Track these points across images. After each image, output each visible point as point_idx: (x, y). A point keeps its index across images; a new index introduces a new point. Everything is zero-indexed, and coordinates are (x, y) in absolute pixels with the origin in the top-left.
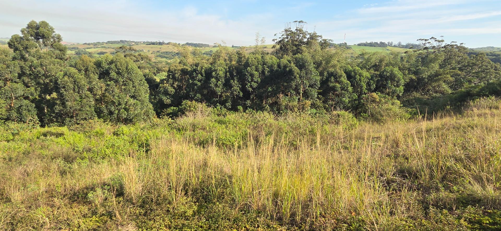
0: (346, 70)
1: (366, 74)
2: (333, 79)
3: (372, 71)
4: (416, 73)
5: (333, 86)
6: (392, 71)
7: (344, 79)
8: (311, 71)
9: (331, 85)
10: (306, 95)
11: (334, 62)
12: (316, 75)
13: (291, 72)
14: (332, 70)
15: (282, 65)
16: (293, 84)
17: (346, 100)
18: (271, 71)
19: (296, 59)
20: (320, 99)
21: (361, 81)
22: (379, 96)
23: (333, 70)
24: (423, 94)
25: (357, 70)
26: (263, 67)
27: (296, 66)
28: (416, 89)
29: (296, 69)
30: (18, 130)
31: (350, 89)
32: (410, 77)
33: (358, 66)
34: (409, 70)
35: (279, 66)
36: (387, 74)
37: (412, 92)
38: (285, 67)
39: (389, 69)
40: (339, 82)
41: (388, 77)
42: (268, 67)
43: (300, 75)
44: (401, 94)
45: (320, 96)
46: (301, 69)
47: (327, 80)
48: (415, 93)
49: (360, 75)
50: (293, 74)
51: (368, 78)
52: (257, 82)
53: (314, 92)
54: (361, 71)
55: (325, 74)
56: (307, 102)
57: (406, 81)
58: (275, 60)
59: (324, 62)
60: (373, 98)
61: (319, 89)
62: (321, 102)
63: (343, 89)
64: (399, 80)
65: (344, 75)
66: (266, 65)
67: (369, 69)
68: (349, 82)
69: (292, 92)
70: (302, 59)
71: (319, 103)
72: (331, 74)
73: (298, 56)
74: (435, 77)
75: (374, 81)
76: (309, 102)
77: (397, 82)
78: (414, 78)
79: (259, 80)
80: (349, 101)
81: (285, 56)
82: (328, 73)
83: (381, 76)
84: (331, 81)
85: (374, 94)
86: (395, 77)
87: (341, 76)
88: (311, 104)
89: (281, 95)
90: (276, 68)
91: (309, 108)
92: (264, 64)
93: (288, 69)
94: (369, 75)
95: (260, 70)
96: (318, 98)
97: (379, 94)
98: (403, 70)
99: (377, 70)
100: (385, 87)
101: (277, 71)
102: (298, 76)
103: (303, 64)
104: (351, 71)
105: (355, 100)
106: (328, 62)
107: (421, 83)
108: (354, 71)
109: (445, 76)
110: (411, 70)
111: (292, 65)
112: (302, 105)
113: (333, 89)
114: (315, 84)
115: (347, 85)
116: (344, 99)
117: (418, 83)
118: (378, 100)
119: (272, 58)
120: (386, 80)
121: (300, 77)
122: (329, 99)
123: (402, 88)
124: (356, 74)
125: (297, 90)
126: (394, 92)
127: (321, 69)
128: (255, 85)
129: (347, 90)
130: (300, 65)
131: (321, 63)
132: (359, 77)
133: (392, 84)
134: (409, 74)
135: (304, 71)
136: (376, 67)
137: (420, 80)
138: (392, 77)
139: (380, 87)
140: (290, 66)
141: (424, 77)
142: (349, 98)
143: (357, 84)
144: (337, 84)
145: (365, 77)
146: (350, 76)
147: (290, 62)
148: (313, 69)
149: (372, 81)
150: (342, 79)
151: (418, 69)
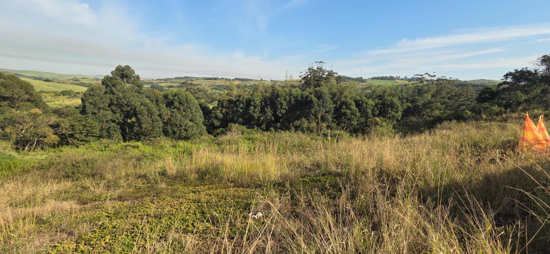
0: (355, 99)
1: (371, 102)
2: (344, 107)
3: (377, 100)
4: (412, 102)
5: (345, 112)
6: (392, 100)
7: (354, 107)
8: (327, 101)
9: (343, 111)
10: (323, 119)
11: (346, 93)
12: (331, 104)
13: (311, 101)
14: (343, 99)
15: (304, 96)
16: (313, 111)
17: (355, 123)
18: (296, 100)
19: (316, 91)
20: (334, 122)
21: (367, 108)
22: (381, 120)
23: (345, 99)
24: (419, 118)
25: (365, 100)
26: (290, 98)
27: (315, 97)
28: (413, 114)
29: (315, 99)
30: (108, 144)
31: (358, 114)
32: (408, 105)
33: (365, 97)
34: (407, 99)
35: (302, 96)
36: (388, 103)
37: (410, 116)
38: (307, 97)
39: (389, 98)
40: (349, 109)
41: (389, 105)
42: (294, 98)
43: (318, 104)
44: (399, 118)
45: (334, 120)
46: (319, 99)
47: (340, 107)
48: (412, 117)
49: (367, 103)
50: (313, 103)
51: (373, 106)
52: (285, 109)
53: (330, 117)
54: (367, 100)
55: (339, 103)
56: (323, 124)
57: (404, 108)
58: (299, 92)
59: (338, 94)
60: (376, 121)
61: (334, 114)
62: (335, 124)
63: (352, 114)
64: (397, 107)
65: (353, 103)
66: (292, 96)
67: (374, 99)
68: (357, 109)
69: (312, 117)
70: (320, 91)
71: (334, 125)
72: (343, 103)
73: (317, 89)
74: (428, 105)
75: (377, 108)
76: (325, 125)
77: (397, 109)
78: (410, 105)
79: (287, 108)
80: (357, 125)
81: (308, 89)
82: (341, 102)
83: (382, 104)
84: (343, 108)
85: (377, 119)
86: (394, 105)
87: (351, 104)
88: (327, 126)
89: (304, 119)
90: (299, 98)
91: (326, 129)
92: (290, 96)
93: (309, 99)
94: (373, 103)
95: (288, 100)
96: (332, 121)
97: (382, 118)
98: (402, 99)
99: (381, 100)
100: (386, 112)
101: (301, 100)
102: (316, 104)
103: (321, 95)
104: (359, 100)
105: (363, 123)
106: (341, 93)
107: (417, 109)
108: (362, 100)
109: (436, 104)
110: (409, 99)
111: (312, 96)
112: (320, 126)
113: (345, 114)
114: (330, 111)
115: (356, 111)
116: (353, 122)
117: (414, 110)
118: (380, 123)
119: (297, 90)
120: (388, 107)
121: (318, 105)
122: (342, 122)
123: (400, 113)
124: (363, 102)
125: (316, 116)
126: (393, 117)
127: (336, 99)
128: (283, 111)
129: (355, 115)
130: (318, 96)
131: (336, 94)
132: (365, 105)
133: (392, 111)
134: (407, 102)
135: (321, 101)
136: (380, 97)
137: (416, 107)
138: (392, 105)
139: (383, 112)
140: (311, 97)
141: (419, 104)
142: (358, 121)
143: (364, 110)
144: (348, 111)
145: (370, 105)
146: (358, 104)
147: (311, 93)
148: (329, 99)
149: (376, 108)
150: (352, 107)
151: (414, 99)
